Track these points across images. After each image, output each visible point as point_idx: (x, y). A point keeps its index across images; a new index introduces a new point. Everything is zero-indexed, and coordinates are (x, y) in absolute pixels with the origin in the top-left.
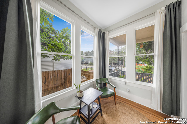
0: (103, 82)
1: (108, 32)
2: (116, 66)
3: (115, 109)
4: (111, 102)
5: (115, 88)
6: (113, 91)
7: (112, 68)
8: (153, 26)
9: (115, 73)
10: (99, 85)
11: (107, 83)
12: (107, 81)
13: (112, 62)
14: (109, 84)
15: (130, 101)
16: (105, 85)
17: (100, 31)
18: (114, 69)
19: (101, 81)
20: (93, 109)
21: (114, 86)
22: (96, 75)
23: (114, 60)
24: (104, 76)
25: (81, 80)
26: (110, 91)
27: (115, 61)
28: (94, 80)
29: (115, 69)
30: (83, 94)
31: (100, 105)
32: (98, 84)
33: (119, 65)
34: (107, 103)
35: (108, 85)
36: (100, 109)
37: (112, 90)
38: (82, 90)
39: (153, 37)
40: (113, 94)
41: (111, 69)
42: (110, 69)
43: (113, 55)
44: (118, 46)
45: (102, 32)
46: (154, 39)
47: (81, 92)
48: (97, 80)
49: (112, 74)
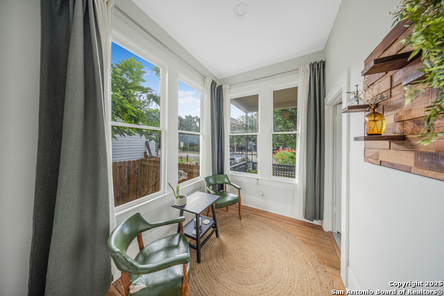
0: (218, 182)
1: (228, 87)
2: (242, 154)
3: (239, 225)
4: (234, 216)
5: (239, 189)
6: (236, 196)
7: (235, 157)
8: (296, 89)
9: (240, 165)
10: (211, 187)
11: (226, 183)
12: (226, 181)
13: (235, 144)
14: (230, 184)
15: (264, 211)
16: (221, 187)
17: (213, 83)
18: (238, 159)
19: (215, 181)
20: (203, 225)
21: (239, 187)
22: (205, 170)
23: (239, 140)
24: (221, 171)
25: (177, 180)
26: (231, 196)
27: (240, 143)
28: (201, 178)
29: (240, 158)
30: (186, 201)
31: (214, 219)
32: (209, 185)
33: (248, 150)
34: (225, 218)
35: (228, 187)
36: (215, 226)
37: (234, 193)
38: (184, 195)
39: (295, 102)
40: (237, 201)
41: (234, 159)
42: (231, 159)
43: (236, 131)
44: (246, 113)
45: (217, 86)
46: (296, 105)
47: (181, 197)
48: (207, 179)
49: (234, 168)
